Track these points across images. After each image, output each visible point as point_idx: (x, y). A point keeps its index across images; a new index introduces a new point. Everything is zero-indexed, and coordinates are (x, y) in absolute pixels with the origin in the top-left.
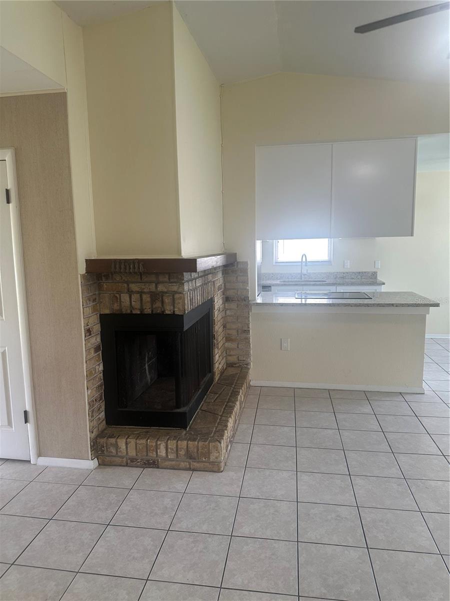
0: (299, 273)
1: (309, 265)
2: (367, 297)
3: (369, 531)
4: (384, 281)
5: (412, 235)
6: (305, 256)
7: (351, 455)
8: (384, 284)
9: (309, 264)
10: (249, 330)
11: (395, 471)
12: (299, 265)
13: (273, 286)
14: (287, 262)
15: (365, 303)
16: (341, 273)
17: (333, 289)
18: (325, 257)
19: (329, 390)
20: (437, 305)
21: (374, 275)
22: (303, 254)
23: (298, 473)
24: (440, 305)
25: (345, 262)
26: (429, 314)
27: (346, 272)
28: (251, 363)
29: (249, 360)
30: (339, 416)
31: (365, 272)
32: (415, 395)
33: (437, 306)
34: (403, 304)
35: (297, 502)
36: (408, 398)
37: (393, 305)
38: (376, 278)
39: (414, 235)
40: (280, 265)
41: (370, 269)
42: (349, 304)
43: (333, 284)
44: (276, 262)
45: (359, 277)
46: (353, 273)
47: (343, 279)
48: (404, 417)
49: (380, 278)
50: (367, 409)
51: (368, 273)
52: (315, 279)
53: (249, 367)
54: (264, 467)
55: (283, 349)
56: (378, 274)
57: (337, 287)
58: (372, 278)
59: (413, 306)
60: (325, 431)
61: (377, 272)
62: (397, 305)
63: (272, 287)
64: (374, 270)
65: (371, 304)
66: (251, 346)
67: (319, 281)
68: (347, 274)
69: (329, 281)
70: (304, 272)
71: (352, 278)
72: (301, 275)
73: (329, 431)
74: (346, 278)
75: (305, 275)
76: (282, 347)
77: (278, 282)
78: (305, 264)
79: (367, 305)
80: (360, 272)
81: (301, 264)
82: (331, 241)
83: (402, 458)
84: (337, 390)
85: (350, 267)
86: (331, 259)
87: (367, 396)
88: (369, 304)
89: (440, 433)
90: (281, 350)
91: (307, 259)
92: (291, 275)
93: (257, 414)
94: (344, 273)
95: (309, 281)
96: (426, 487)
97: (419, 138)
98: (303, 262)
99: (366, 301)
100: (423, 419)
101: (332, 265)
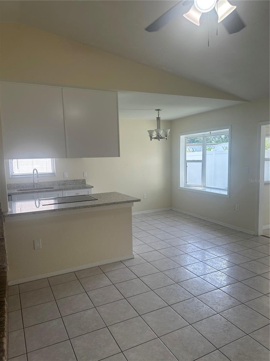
0: (32, 183)
2: (94, 199)
4: (93, 186)
5: (119, 156)
8: (93, 187)
9: (39, 176)
10: (3, 239)
11: (150, 334)
13: (13, 194)
14: (21, 175)
16: (63, 181)
17: (60, 194)
18: (50, 170)
19: (74, 272)
21: (84, 181)
22: (34, 168)
24: (141, 200)
25: (65, 173)
26: (133, 206)
27: (66, 181)
28: (8, 267)
29: (5, 264)
31: (78, 180)
32: (130, 260)
33: (139, 201)
34: (120, 202)
36: (127, 264)
37: (114, 203)
38: (85, 183)
39: (120, 156)
40: (16, 178)
41: (79, 177)
42: (87, 206)
43: (60, 190)
44: (12, 176)
45: (75, 183)
46: (71, 181)
47: (64, 185)
48: (132, 281)
49: (88, 183)
50: (106, 281)
51: (80, 180)
52: (40, 186)
53: (5, 270)
56: (86, 180)
57: (63, 192)
58: (82, 184)
59: (127, 203)
60: (86, 312)
61: (85, 180)
62: (117, 203)
63: (12, 196)
64: (83, 178)
65: (101, 204)
66: (6, 251)
67: (48, 188)
68: (66, 182)
69: (56, 187)
70: (36, 182)
71: (71, 184)
72: (34, 184)
73: (89, 311)
74: (66, 185)
75: (37, 184)
76: (35, 248)
77: (16, 191)
78: (36, 176)
79: (99, 205)
80: (75, 180)
81: (33, 176)
82: (53, 160)
83: (148, 318)
84: (80, 270)
85: (68, 177)
86: (54, 172)
87: (101, 270)
88: (100, 204)
89: (158, 287)
90: (34, 249)
91: (38, 172)
92: (25, 184)
93: (23, 315)
94: (65, 181)
95: (41, 189)
96: (174, 339)
97: (118, 92)
98: (35, 174)
99: (96, 203)
100: (143, 279)
101: (55, 176)
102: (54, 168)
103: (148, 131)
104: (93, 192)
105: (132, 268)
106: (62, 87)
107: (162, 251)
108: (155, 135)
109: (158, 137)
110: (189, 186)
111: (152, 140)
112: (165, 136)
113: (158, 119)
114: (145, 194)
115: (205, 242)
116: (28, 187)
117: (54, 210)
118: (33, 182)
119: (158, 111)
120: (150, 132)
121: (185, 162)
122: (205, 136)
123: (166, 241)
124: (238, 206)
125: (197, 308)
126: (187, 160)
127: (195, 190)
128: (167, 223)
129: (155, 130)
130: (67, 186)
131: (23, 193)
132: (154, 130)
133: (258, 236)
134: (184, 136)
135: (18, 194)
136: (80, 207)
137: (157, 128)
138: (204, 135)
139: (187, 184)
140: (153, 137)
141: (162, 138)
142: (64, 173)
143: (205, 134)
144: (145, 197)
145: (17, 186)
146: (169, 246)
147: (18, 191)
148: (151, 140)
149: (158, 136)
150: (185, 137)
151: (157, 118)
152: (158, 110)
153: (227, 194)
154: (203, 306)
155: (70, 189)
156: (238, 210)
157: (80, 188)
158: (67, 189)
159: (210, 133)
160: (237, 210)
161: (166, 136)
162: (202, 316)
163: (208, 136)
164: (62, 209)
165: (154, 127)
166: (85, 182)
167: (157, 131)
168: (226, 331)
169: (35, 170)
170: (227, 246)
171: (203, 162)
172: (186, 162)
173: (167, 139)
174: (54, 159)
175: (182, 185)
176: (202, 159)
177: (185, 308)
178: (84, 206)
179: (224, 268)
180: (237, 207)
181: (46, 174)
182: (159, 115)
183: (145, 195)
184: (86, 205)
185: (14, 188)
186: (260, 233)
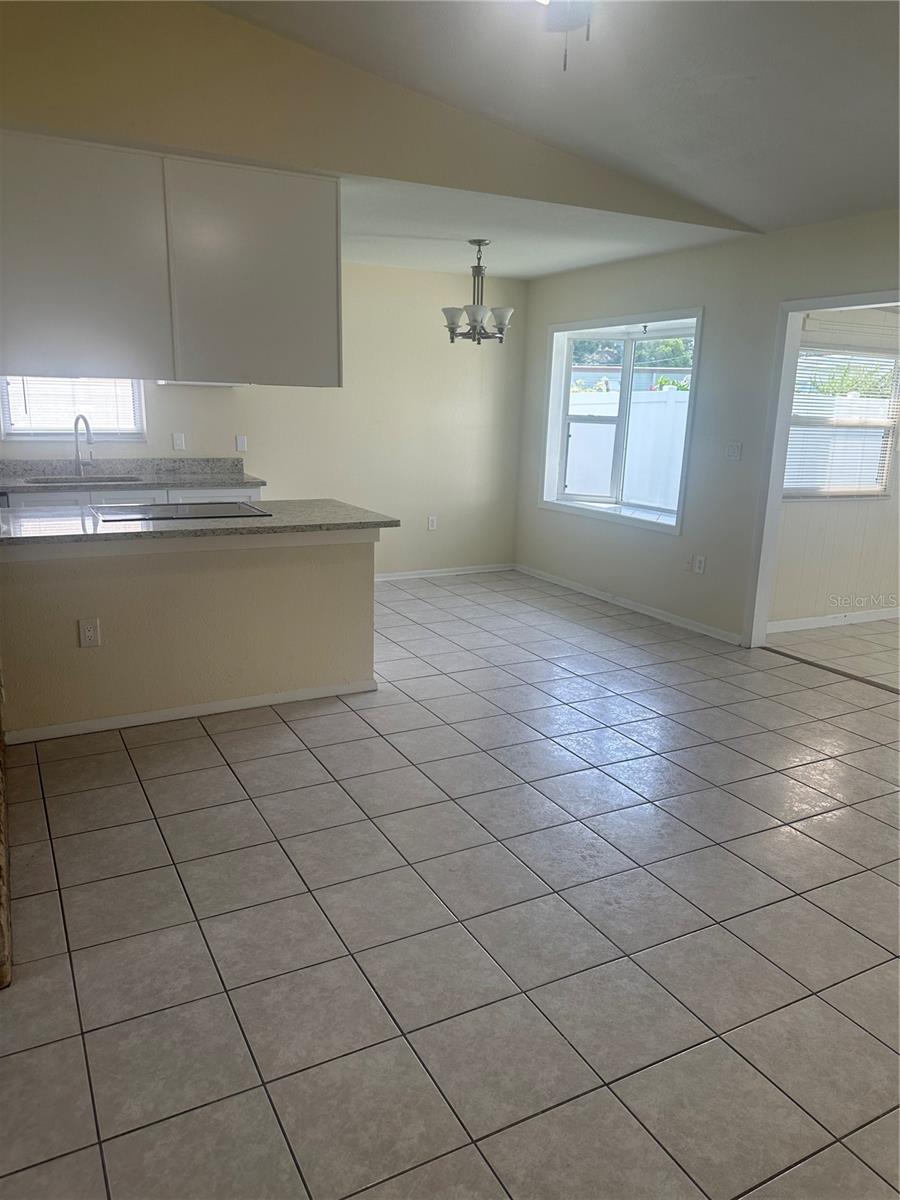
0: (70, 461)
1: (96, 442)
2: (260, 514)
3: (392, 998)
4: (264, 478)
5: (339, 384)
6: (83, 418)
7: (296, 847)
8: (264, 484)
9: (94, 439)
11: (388, 856)
12: (72, 442)
13: (13, 492)
14: (35, 435)
15: (268, 525)
16: (168, 460)
17: (160, 497)
18: (128, 424)
19: (199, 718)
20: (395, 524)
21: (237, 465)
22: (77, 414)
23: (201, 922)
24: (401, 523)
25: (175, 435)
26: (378, 540)
27: (180, 459)
30: (241, 770)
31: (219, 460)
32: (363, 696)
33: (396, 526)
34: (338, 525)
35: (226, 991)
36: (354, 703)
37: (320, 527)
38: (241, 471)
39: (344, 383)
40: (21, 442)
41: (226, 452)
42: (236, 529)
43: (160, 486)
44: (8, 434)
45: (207, 470)
46: (194, 460)
47: (173, 473)
48: (362, 742)
49: (250, 471)
50: (290, 742)
51: (225, 460)
52: (96, 473)
54: (116, 936)
55: (83, 645)
56: (244, 462)
57: (169, 493)
58: (232, 472)
59: (357, 528)
60: (224, 808)
61: (242, 460)
62: (329, 527)
63: (10, 495)
64: (236, 455)
65: (279, 527)
67: (122, 480)
68: (181, 464)
69: (146, 479)
70: (84, 456)
71: (194, 473)
72: (78, 465)
73: (232, 808)
74: (180, 473)
75: (87, 464)
76: (82, 641)
77: (21, 483)
78: (84, 439)
79: (273, 530)
80: (208, 460)
81: (73, 439)
82: (139, 383)
83: (389, 824)
84: (216, 714)
85: (184, 447)
86: (143, 429)
87: (280, 715)
88: (275, 527)
89: (431, 759)
90: (80, 646)
91: (91, 426)
92: (51, 464)
93: (48, 812)
94: (175, 461)
95: (101, 480)
96: (450, 870)
97: (342, 180)
98: (81, 434)
99: (265, 522)
100: (394, 739)
101: (146, 442)
102: (141, 416)
103: (444, 310)
104: (265, 495)
105: (367, 715)
106: (162, 155)
107: (459, 677)
108: (464, 328)
109: (476, 334)
110: (571, 497)
111: (456, 340)
112: (496, 330)
113: (478, 271)
114: (435, 518)
115: (589, 659)
116: (60, 474)
117: (137, 535)
118: (74, 458)
119: (479, 246)
120: (451, 315)
121: (564, 420)
122: (632, 340)
123: (476, 652)
124: (703, 558)
125: (527, 808)
126: (570, 413)
127: (593, 511)
128: (492, 607)
129: (465, 307)
130: (183, 476)
131: (45, 489)
132: (461, 307)
133: (750, 648)
134: (566, 333)
135: (28, 492)
136: (213, 532)
137: (472, 303)
138: (629, 333)
139: (567, 491)
140: (459, 331)
141: (487, 336)
142: (172, 435)
143: (631, 331)
144: (432, 526)
145: (26, 468)
146: (483, 664)
147: (28, 482)
148: (452, 342)
149: (474, 328)
150: (569, 339)
151: (473, 267)
152: (479, 243)
153: (674, 524)
154: (543, 804)
155: (192, 486)
156: (701, 572)
157: (222, 485)
158: (181, 485)
159: (645, 327)
160: (698, 571)
161: (501, 331)
162: (534, 824)
163: (639, 340)
164: (161, 533)
165: (462, 298)
166: (242, 469)
167: (473, 312)
168: (588, 858)
169: (81, 421)
170: (650, 670)
171: (621, 421)
172: (569, 420)
173: (501, 342)
174: (142, 381)
175: (550, 494)
176: (616, 415)
177: (493, 806)
178: (228, 529)
179: (625, 721)
180: (700, 562)
181: (116, 434)
182: (479, 259)
183: (432, 521)
184: (234, 527)
185: (15, 473)
186: (757, 640)
